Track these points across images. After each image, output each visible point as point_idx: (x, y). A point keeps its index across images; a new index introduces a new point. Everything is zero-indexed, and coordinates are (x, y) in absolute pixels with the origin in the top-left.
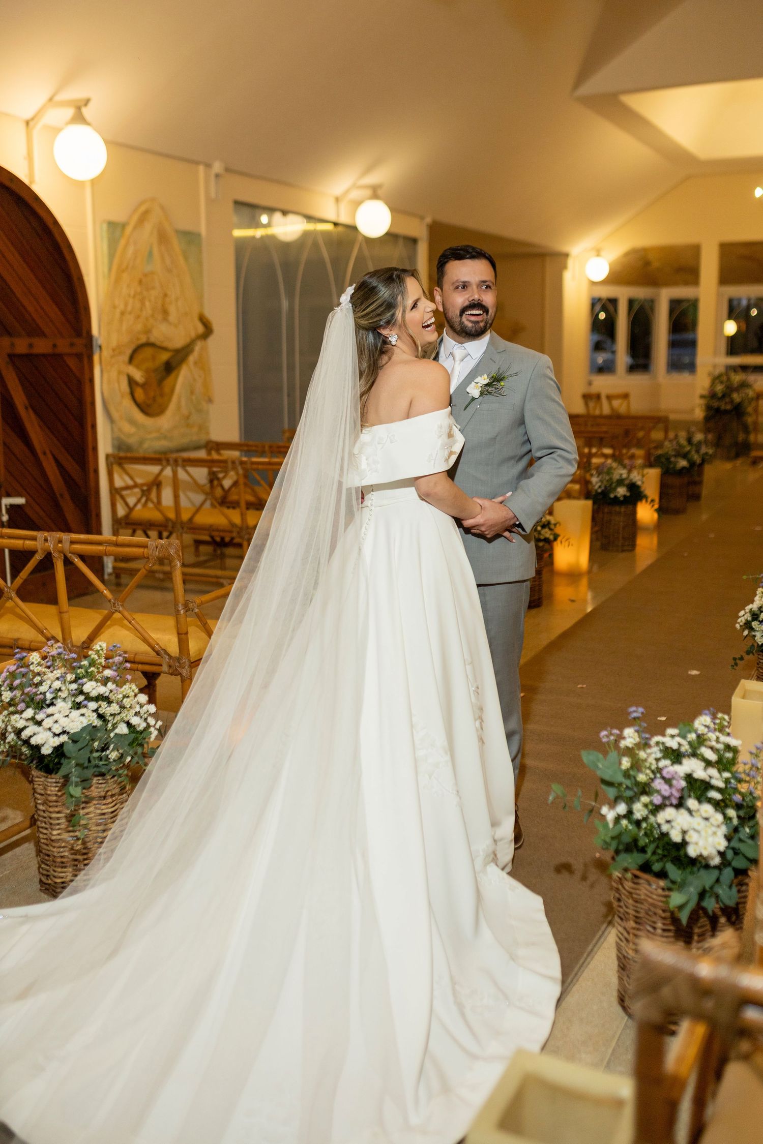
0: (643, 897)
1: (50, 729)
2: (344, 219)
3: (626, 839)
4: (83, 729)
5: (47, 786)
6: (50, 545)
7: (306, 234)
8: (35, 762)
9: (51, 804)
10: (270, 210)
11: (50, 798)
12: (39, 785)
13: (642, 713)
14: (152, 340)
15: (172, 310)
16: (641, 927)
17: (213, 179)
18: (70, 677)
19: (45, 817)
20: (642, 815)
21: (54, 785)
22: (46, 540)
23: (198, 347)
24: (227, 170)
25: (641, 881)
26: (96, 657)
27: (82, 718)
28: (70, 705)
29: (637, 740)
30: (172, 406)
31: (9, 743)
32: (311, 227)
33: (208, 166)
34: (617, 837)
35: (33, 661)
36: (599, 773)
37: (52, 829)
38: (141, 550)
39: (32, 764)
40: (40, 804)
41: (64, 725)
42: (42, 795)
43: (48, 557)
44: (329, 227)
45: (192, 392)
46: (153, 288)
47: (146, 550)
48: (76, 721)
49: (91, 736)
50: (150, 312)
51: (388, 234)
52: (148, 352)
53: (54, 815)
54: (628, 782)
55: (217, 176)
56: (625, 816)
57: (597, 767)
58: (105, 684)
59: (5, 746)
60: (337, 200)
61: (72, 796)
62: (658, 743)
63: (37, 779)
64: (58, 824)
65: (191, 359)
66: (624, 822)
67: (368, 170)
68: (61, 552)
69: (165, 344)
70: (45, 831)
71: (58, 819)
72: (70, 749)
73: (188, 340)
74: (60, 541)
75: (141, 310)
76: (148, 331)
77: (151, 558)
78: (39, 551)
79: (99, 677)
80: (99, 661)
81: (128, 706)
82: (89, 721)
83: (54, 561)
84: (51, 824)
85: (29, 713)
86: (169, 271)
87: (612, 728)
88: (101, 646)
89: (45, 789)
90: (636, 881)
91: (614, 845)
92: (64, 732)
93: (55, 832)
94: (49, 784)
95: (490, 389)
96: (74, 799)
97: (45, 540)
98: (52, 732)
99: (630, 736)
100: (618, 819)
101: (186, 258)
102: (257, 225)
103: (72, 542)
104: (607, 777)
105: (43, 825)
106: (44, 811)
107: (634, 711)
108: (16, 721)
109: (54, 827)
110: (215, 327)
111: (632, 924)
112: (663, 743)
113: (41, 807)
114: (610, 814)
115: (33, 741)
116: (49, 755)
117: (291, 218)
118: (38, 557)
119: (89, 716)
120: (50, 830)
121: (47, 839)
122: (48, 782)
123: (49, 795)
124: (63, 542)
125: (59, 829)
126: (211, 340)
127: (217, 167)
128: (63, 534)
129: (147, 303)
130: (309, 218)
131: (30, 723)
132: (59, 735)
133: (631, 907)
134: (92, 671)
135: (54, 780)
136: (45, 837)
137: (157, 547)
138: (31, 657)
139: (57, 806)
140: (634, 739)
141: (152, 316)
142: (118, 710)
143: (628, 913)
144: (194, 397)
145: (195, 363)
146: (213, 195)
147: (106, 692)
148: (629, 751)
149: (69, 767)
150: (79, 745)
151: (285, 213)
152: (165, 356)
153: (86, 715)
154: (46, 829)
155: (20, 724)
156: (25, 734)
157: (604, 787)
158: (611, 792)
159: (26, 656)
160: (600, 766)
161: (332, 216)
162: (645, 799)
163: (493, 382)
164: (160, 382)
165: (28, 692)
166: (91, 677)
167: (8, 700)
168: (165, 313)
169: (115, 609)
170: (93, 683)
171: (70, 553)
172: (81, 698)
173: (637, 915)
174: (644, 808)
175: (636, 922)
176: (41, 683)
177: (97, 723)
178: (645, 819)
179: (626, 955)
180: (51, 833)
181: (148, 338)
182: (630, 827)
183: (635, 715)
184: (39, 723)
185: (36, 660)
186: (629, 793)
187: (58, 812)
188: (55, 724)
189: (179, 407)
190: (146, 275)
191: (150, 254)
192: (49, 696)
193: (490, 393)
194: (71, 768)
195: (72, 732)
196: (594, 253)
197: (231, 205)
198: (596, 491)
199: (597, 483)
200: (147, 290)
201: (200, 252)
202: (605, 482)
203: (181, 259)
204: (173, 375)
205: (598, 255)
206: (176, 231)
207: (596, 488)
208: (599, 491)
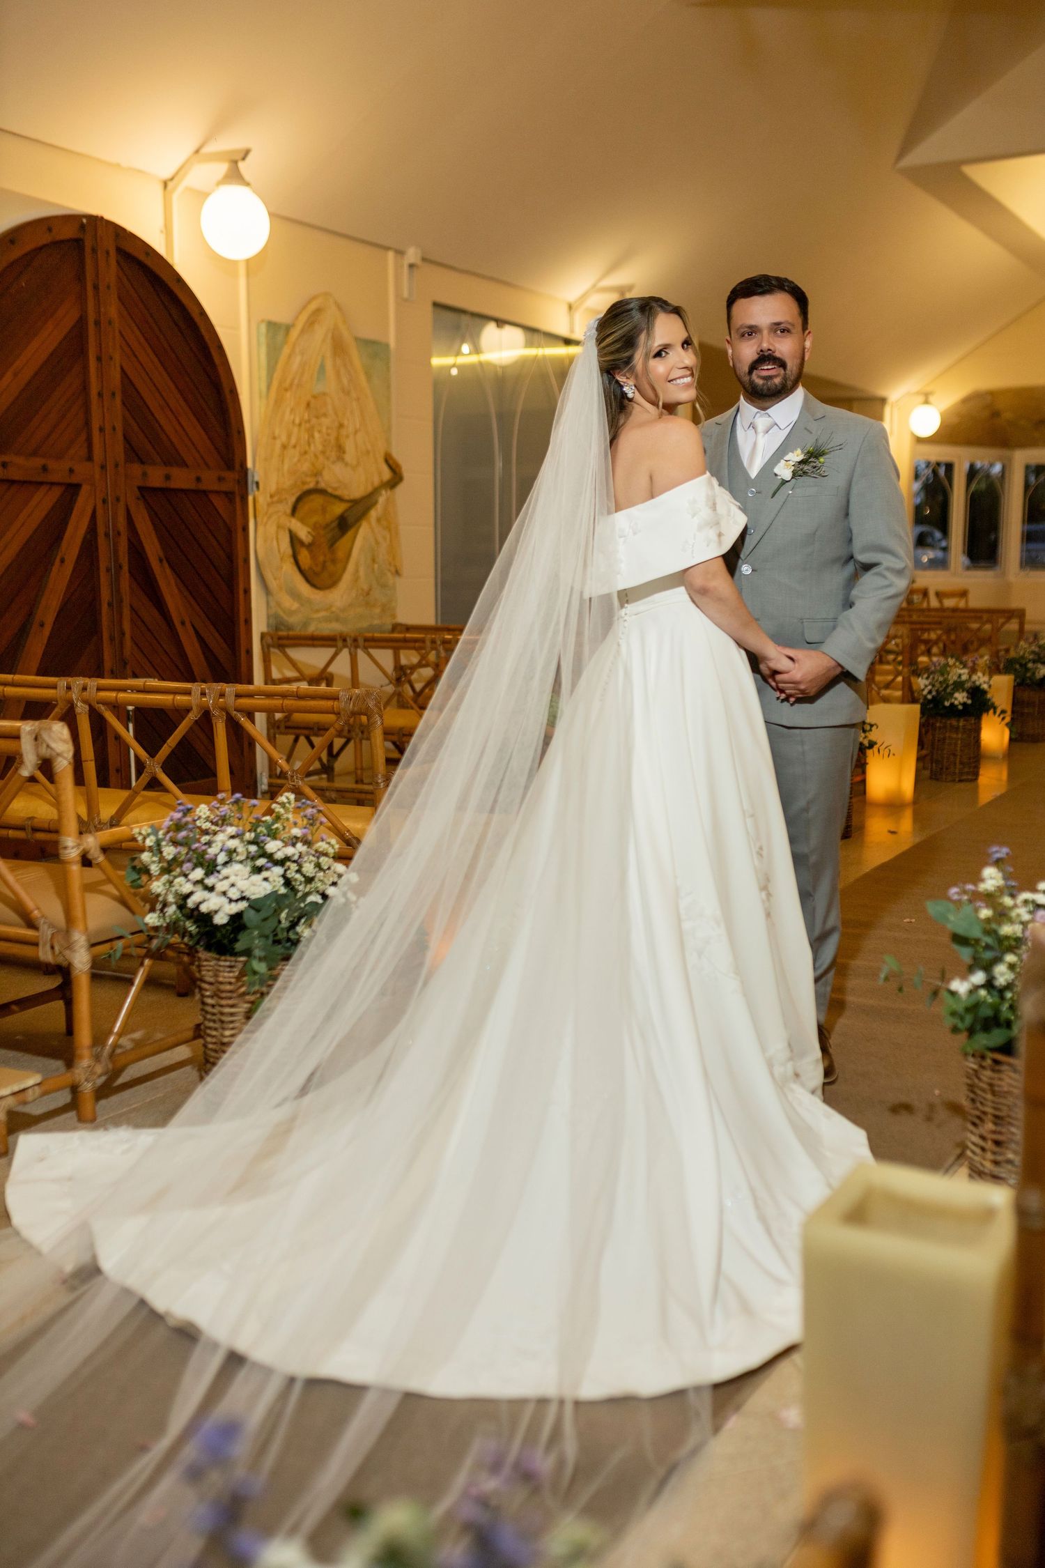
0: (1005, 1089)
1: (224, 893)
3: (986, 1012)
4: (267, 897)
5: (220, 971)
6: (209, 701)
8: (202, 943)
9: (224, 995)
11: (223, 987)
12: (209, 971)
13: (1007, 854)
14: (322, 485)
15: (349, 446)
16: (1004, 1130)
17: (405, 270)
18: (249, 836)
19: (214, 1014)
20: (1006, 980)
21: (228, 969)
22: (203, 694)
23: (382, 499)
24: (425, 259)
25: (1004, 1068)
26: (282, 811)
27: (265, 884)
28: (248, 869)
29: (1001, 882)
30: (347, 577)
31: (170, 916)
33: (400, 253)
34: (974, 1008)
35: (201, 814)
36: (949, 926)
37: (224, 1029)
38: (330, 703)
39: (198, 947)
40: (208, 996)
41: (244, 889)
42: (211, 984)
43: (206, 716)
45: (374, 561)
46: (325, 415)
47: (336, 703)
48: (258, 887)
49: (278, 904)
50: (320, 448)
52: (317, 500)
53: (227, 1010)
54: (988, 940)
55: (412, 266)
56: (983, 986)
57: (947, 920)
58: (294, 845)
59: (164, 919)
60: (571, 307)
61: (255, 973)
62: (1026, 902)
63: (205, 963)
64: (232, 1022)
65: (373, 514)
66: (983, 993)
67: (613, 267)
68: (224, 709)
69: (340, 492)
70: (214, 1033)
71: (232, 1014)
72: (251, 917)
73: (370, 489)
74: (222, 695)
75: (309, 443)
76: (317, 474)
77: (342, 713)
78: (194, 708)
79: (284, 835)
80: (285, 816)
81: (325, 868)
82: (274, 887)
83: (214, 722)
84: (222, 1022)
85: (198, 873)
86: (347, 393)
87: (965, 883)
88: (287, 798)
89: (216, 976)
90: (997, 1068)
91: (969, 1019)
92: (243, 898)
93: (227, 1033)
94: (221, 969)
95: (806, 468)
96: (257, 977)
97: (201, 694)
98: (228, 898)
99: (991, 878)
100: (976, 988)
101: (369, 378)
103: (238, 696)
104: (960, 931)
105: (211, 1024)
106: (213, 1006)
107: (997, 852)
108: (181, 886)
109: (225, 1026)
110: (406, 472)
111: (990, 1126)
112: (1033, 902)
113: (210, 1001)
114: (960, 987)
115: (204, 908)
116: (224, 926)
117: (507, 332)
118: (192, 716)
119: (274, 881)
120: (220, 1030)
121: (215, 1043)
122: (220, 966)
123: (221, 983)
124: (226, 695)
125: (233, 1029)
126: (400, 489)
127: (412, 255)
128: (225, 685)
129: (317, 435)
131: (199, 887)
132: (237, 901)
133: (990, 1104)
134: (277, 829)
135: (228, 964)
136: (214, 1040)
137: (351, 699)
138: (198, 810)
139: (230, 998)
140: (998, 881)
141: (323, 452)
142: (312, 873)
143: (985, 1113)
144: (376, 566)
145: (379, 520)
146: (406, 294)
147: (294, 855)
148: (990, 898)
149: (252, 939)
150: (263, 914)
151: (500, 322)
152: (339, 509)
153: (271, 879)
154: (216, 1029)
155: (187, 888)
156: (190, 903)
157: (956, 947)
158: (965, 954)
159: (191, 809)
160: (952, 918)
161: (563, 330)
162: (1010, 958)
163: (810, 458)
164: (332, 543)
165: (196, 849)
166: (274, 835)
167: (170, 857)
168: (341, 449)
169: (293, 783)
170: (278, 844)
171: (235, 710)
172: (261, 862)
173: (997, 1113)
174: (1009, 972)
175: (995, 1124)
176: (209, 844)
177: (283, 891)
178: (1009, 986)
179: (981, 1168)
180: (223, 1036)
181: (317, 483)
182: (990, 1000)
183: (998, 855)
184: (211, 889)
185: (205, 814)
186: (988, 955)
187: (232, 1006)
188: (232, 889)
189: (356, 579)
190: (315, 397)
191: (322, 369)
192: (222, 858)
193: (805, 473)
194: (253, 939)
195: (253, 897)
196: (921, 399)
197: (430, 308)
198: (925, 697)
199: (926, 686)
200: (317, 417)
201: (388, 369)
202: (937, 685)
203: (363, 378)
204: (350, 534)
205: (927, 402)
206: (357, 339)
207: (925, 692)
208: (929, 697)
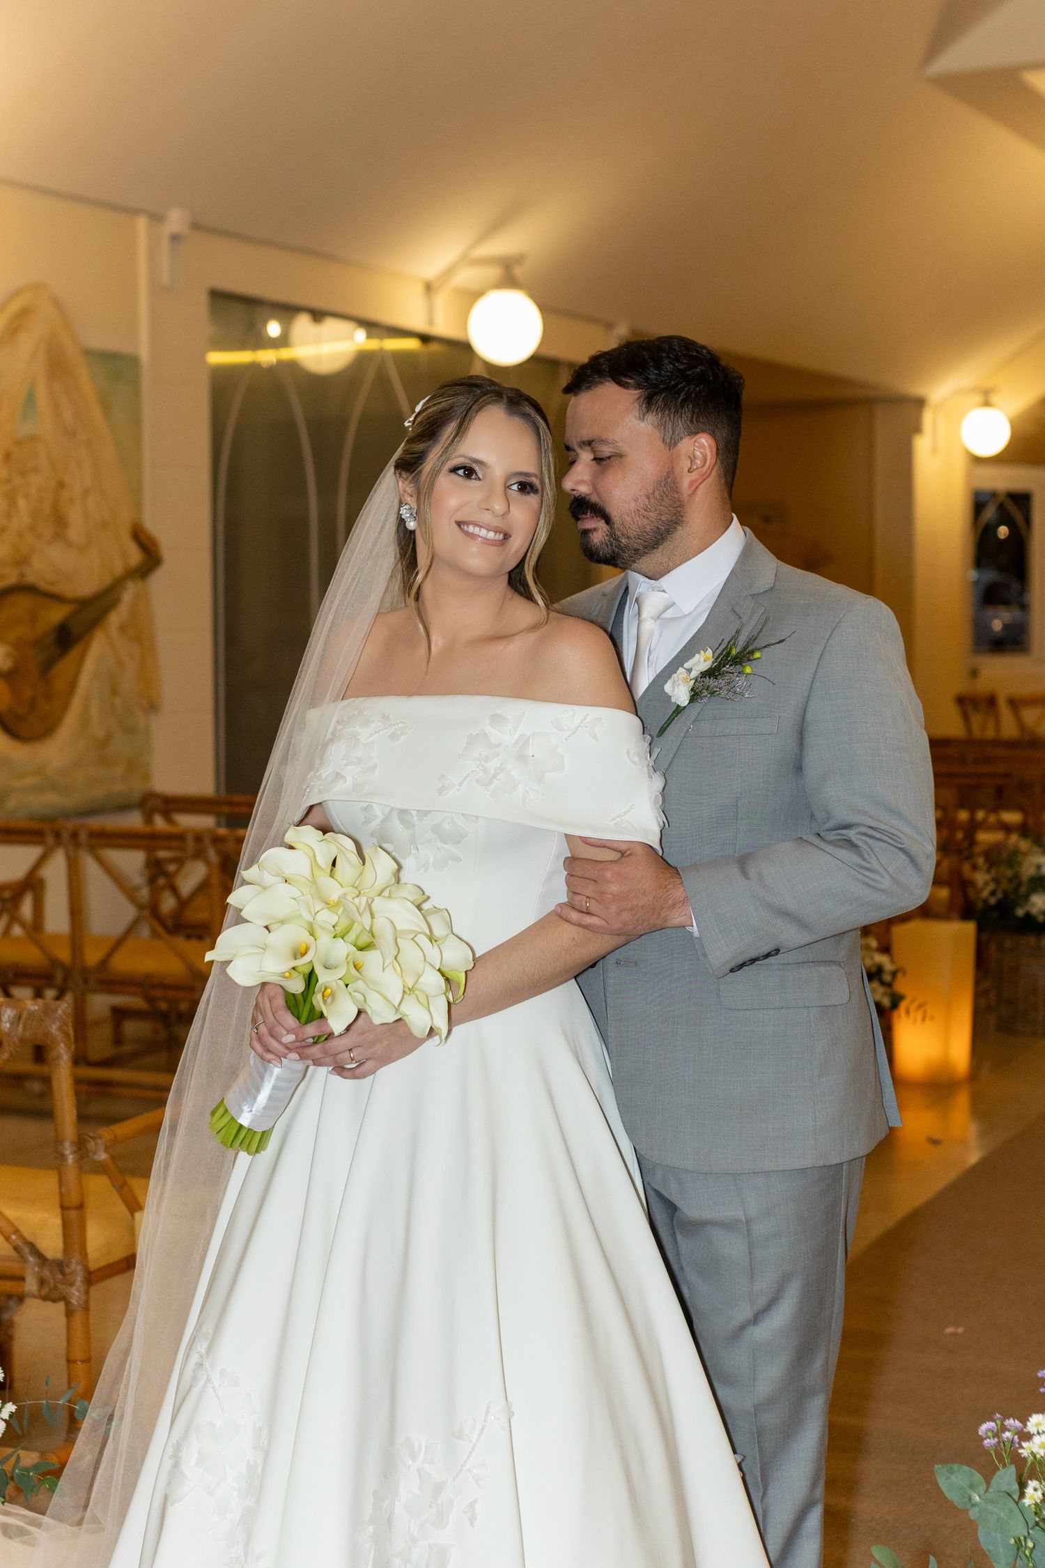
2: (443, 327)
7: (363, 359)
10: (287, 311)
14: (31, 579)
15: (75, 516)
17: (165, 245)
23: (128, 594)
24: (196, 226)
30: (71, 720)
32: (373, 344)
33: (157, 218)
44: (412, 344)
45: (114, 691)
46: (35, 470)
50: (26, 520)
51: (535, 359)
52: (23, 603)
55: (175, 238)
60: (429, 288)
65: (115, 619)
67: (493, 228)
69: (57, 589)
73: (108, 580)
75: (9, 516)
76: (22, 561)
86: (70, 434)
101: (106, 407)
102: (260, 342)
110: (166, 553)
117: (331, 326)
126: (158, 580)
127: (176, 220)
129: (22, 503)
130: (372, 327)
141: (32, 528)
144: (118, 701)
145: (122, 628)
146: (165, 278)
151: (318, 315)
152: (56, 614)
161: (417, 323)
164: (47, 666)
168: (60, 521)
181: (22, 575)
189: (85, 722)
190: (19, 443)
191: (30, 400)
196: (978, 398)
197: (203, 299)
198: (985, 902)
199: (986, 884)
200: (23, 474)
201: (137, 394)
202: (1004, 885)
203: (96, 413)
204: (75, 652)
205: (987, 404)
206: (89, 353)
207: (985, 893)
208: (993, 901)
